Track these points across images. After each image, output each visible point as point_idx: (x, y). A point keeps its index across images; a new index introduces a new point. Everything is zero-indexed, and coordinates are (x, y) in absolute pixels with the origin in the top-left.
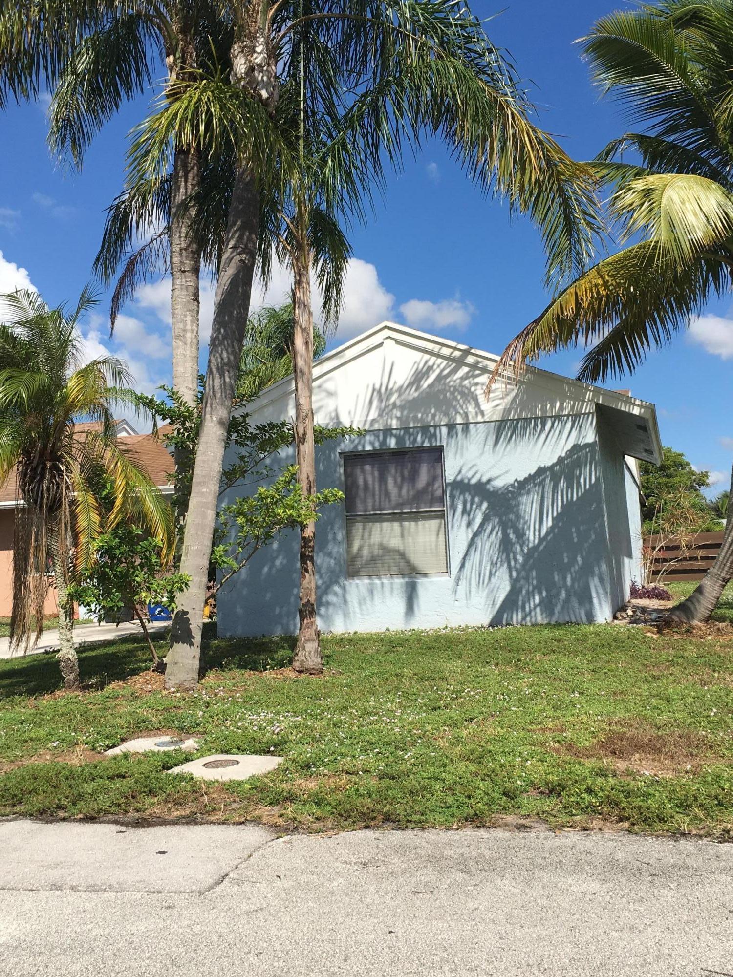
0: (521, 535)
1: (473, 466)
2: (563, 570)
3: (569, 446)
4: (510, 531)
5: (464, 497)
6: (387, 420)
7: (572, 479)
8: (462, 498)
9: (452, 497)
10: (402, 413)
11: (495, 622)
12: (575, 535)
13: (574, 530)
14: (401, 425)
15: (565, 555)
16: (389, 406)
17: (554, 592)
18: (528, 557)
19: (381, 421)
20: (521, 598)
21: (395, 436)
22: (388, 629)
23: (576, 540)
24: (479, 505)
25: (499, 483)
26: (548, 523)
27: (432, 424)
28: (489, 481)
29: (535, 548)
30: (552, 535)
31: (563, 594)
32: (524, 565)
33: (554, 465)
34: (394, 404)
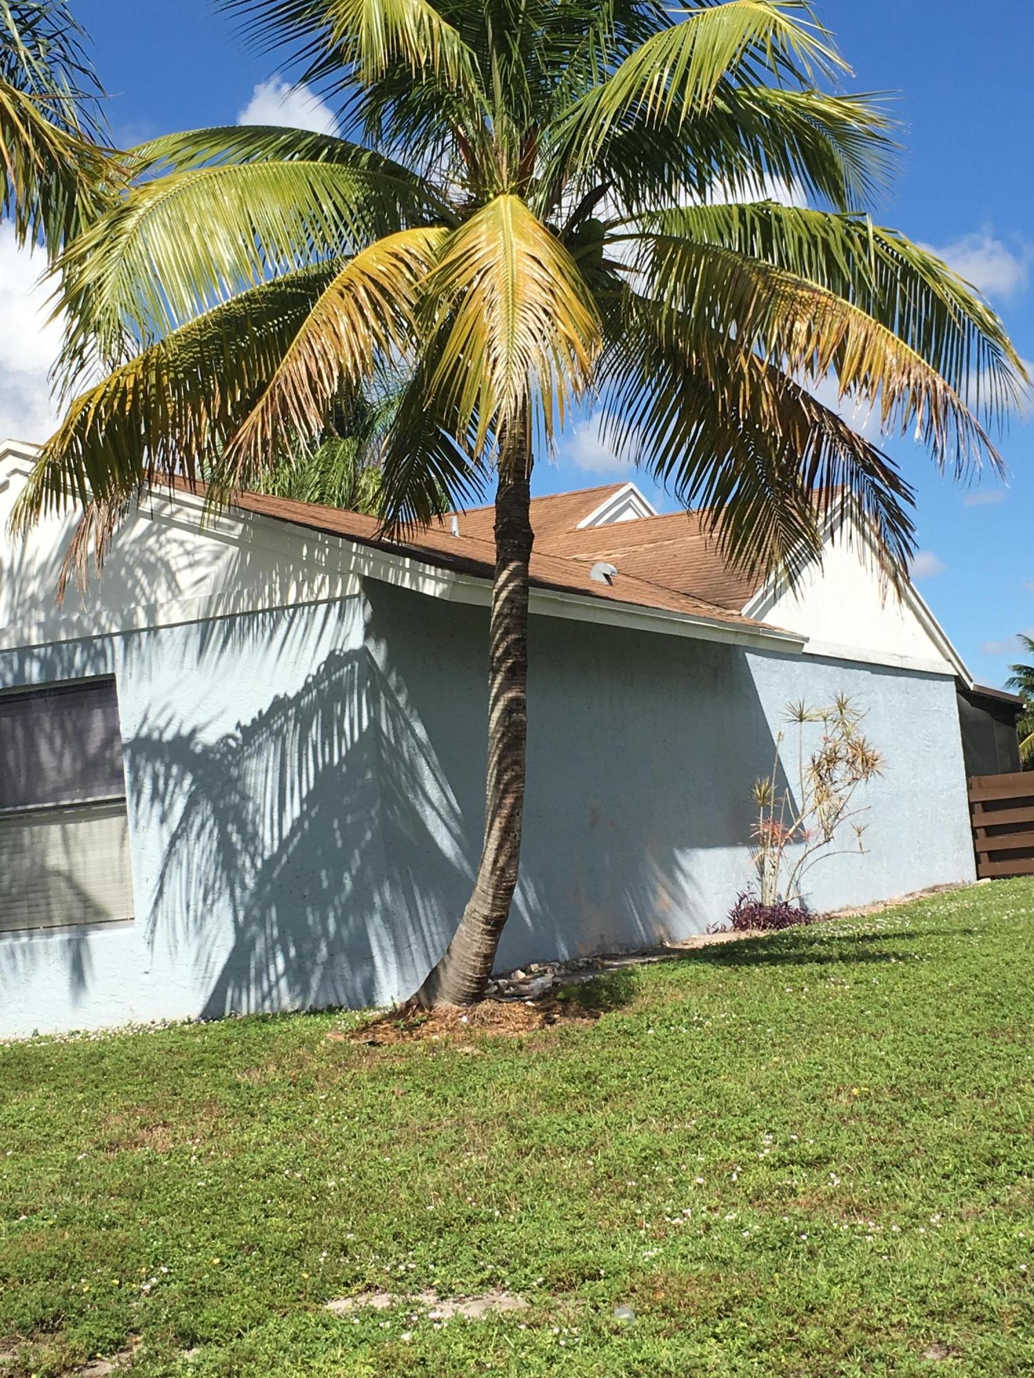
0: (251, 838)
2: (322, 902)
3: (323, 656)
4: (231, 828)
5: (154, 768)
6: (22, 629)
7: (330, 725)
8: (149, 770)
9: (135, 769)
10: (47, 616)
11: (213, 1011)
12: (338, 834)
13: (336, 824)
14: (45, 638)
15: (323, 873)
16: (25, 601)
17: (307, 946)
18: (263, 877)
19: (12, 633)
20: (253, 964)
21: (38, 657)
22: (36, 1033)
23: (339, 843)
24: (179, 783)
25: (209, 737)
26: (294, 810)
27: (95, 633)
28: (194, 732)
29: (275, 858)
30: (299, 834)
31: (324, 950)
32: (257, 894)
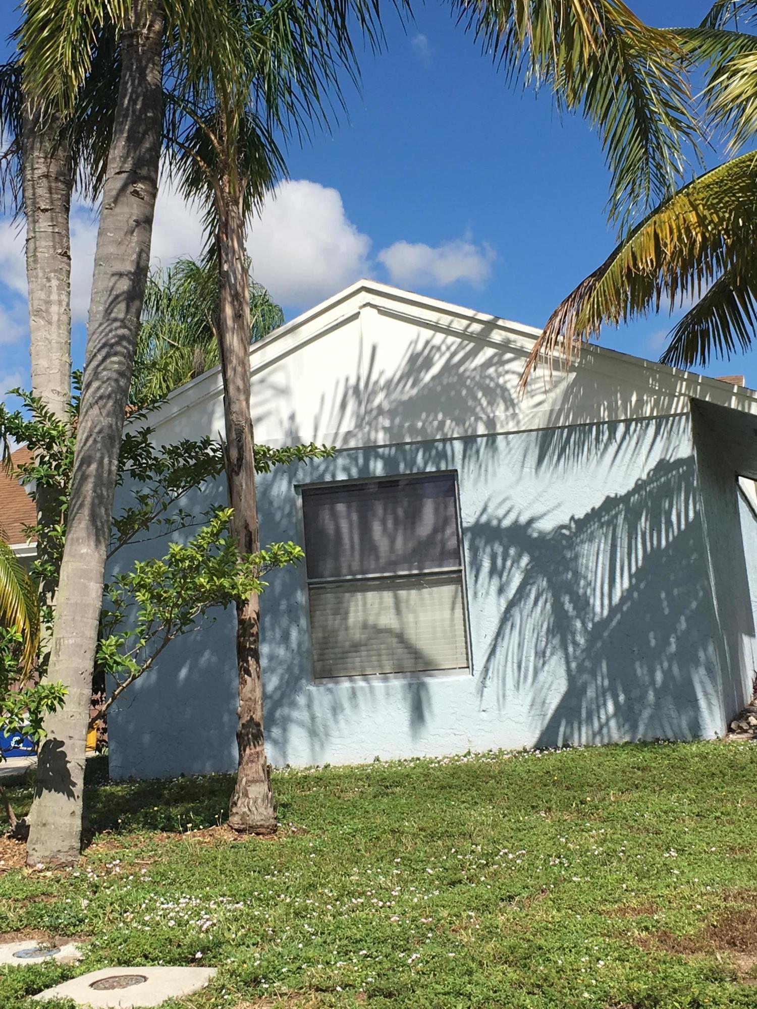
0: (583, 605)
1: (504, 501)
2: (651, 658)
3: (652, 463)
4: (566, 599)
5: (492, 550)
6: (369, 433)
7: (658, 518)
8: (488, 550)
9: (474, 550)
10: (392, 421)
11: (546, 742)
12: (665, 603)
13: (663, 595)
14: (390, 440)
15: (651, 635)
16: (371, 410)
17: (636, 693)
18: (593, 636)
19: (360, 435)
20: (584, 705)
21: (382, 457)
22: (377, 759)
23: (667, 611)
24: (516, 561)
25: (546, 525)
26: (623, 584)
27: (438, 437)
28: (531, 521)
29: (605, 622)
30: (629, 604)
31: (651, 696)
32: (588, 650)
33: (630, 494)
34: (380, 407)
